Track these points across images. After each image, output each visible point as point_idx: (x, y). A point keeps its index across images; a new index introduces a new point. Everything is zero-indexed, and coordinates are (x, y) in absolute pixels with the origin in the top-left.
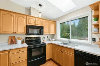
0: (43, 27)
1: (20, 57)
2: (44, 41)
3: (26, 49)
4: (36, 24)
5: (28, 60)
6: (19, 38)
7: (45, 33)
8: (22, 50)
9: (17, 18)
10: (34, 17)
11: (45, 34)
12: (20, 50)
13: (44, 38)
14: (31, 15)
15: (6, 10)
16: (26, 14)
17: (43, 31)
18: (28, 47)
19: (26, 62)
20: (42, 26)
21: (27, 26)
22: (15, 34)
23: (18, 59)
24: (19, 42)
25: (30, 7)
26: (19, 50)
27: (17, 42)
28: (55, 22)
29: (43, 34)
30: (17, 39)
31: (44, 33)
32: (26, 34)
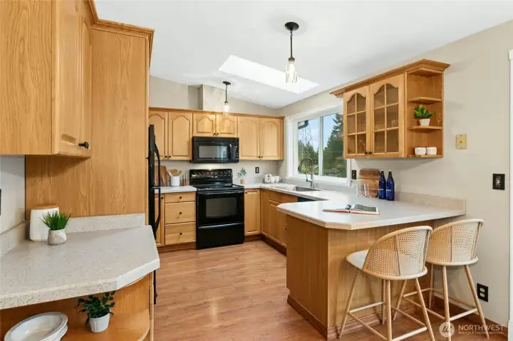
0: (238, 139)
1: (181, 213)
2: (242, 182)
3: (193, 197)
4: (218, 131)
5: (197, 224)
6: (175, 172)
7: (244, 158)
8: (185, 198)
9: (171, 121)
10: (213, 113)
11: (243, 161)
12: (181, 198)
13: (244, 172)
14: (204, 110)
15: (155, 106)
16: (191, 109)
17: (238, 151)
18: (197, 192)
19: (193, 228)
20: (235, 136)
21: (193, 138)
22: (168, 160)
23: (178, 218)
24: (176, 180)
25: (202, 85)
26: (178, 196)
27: (170, 181)
28: (282, 118)
29: (237, 161)
30: (170, 174)
31: (240, 158)
32: (190, 161)
